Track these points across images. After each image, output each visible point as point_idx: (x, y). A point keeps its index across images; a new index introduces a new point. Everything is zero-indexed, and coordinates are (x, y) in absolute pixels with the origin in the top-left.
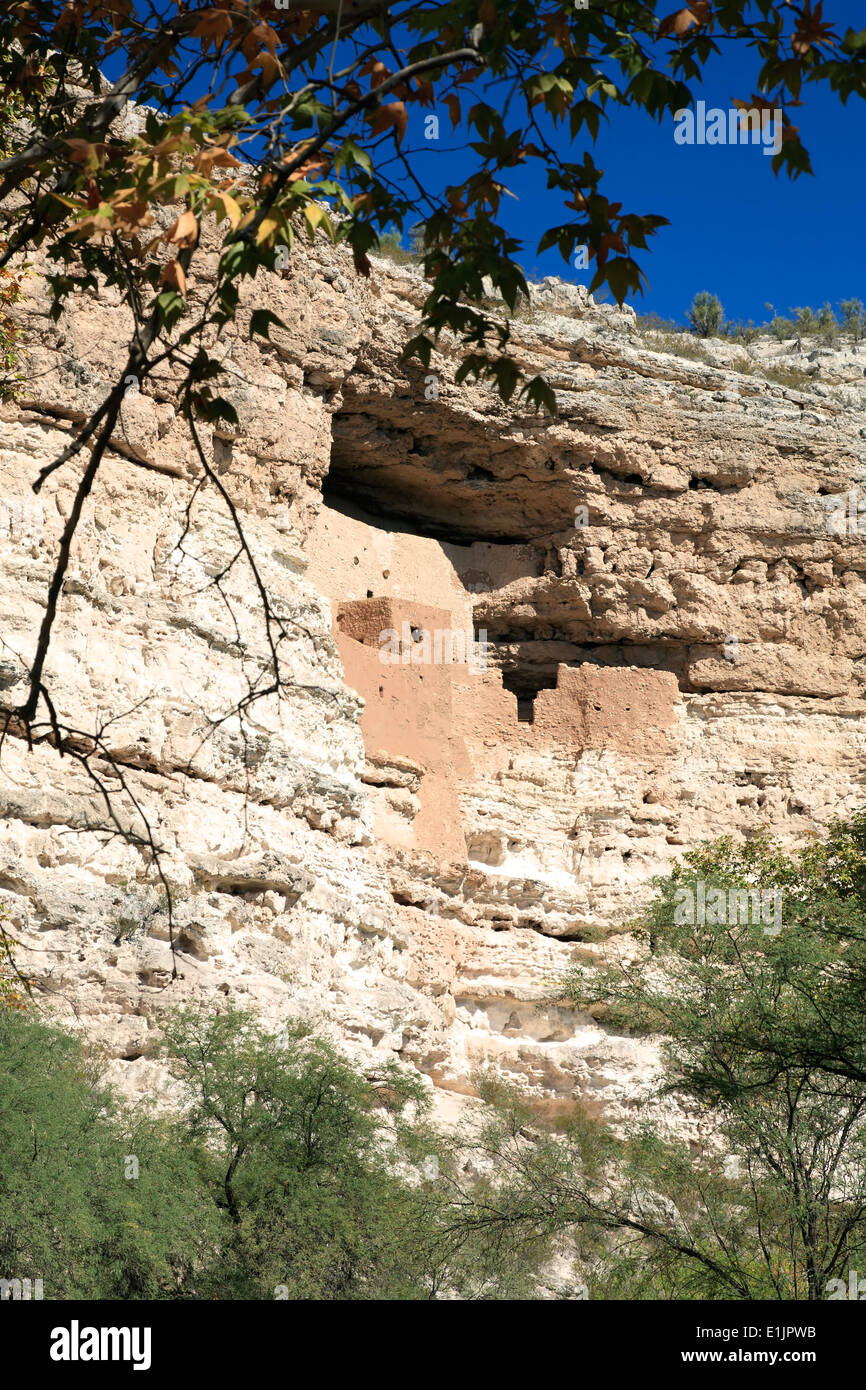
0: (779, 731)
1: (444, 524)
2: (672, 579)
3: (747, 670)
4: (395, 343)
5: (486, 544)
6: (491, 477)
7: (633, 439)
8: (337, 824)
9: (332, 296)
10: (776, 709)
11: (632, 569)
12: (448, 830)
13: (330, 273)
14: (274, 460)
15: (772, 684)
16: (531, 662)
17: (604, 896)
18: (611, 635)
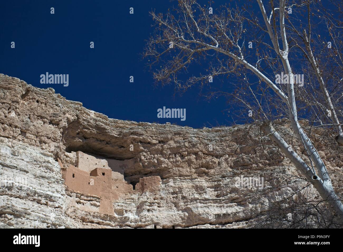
0: (180, 183)
1: (119, 158)
2: (157, 160)
3: (172, 173)
4: (94, 123)
5: (127, 160)
6: (124, 147)
7: (146, 136)
8: (48, 203)
9: (57, 108)
10: (178, 179)
11: (149, 159)
12: (109, 209)
13: (57, 104)
14: (40, 136)
15: (177, 175)
16: (136, 179)
17: (143, 218)
18: (148, 171)
